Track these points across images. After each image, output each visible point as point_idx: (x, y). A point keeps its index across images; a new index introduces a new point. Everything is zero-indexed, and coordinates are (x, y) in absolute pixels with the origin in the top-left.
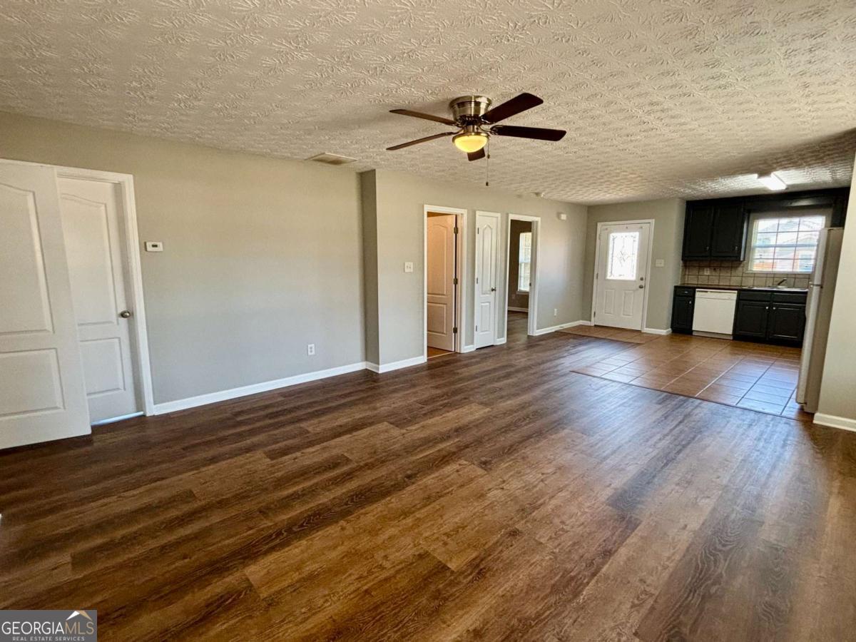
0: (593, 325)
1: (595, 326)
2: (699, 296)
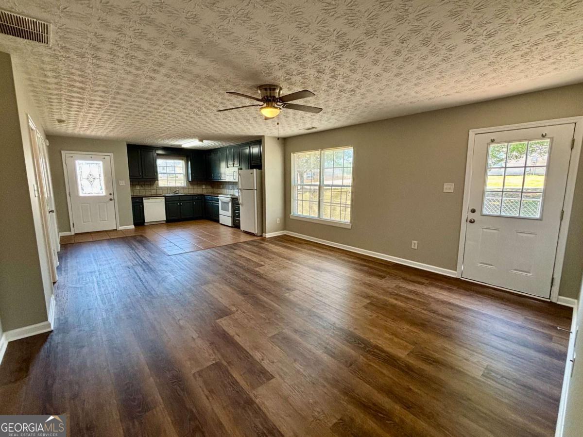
0: (73, 234)
1: (76, 234)
2: (145, 201)
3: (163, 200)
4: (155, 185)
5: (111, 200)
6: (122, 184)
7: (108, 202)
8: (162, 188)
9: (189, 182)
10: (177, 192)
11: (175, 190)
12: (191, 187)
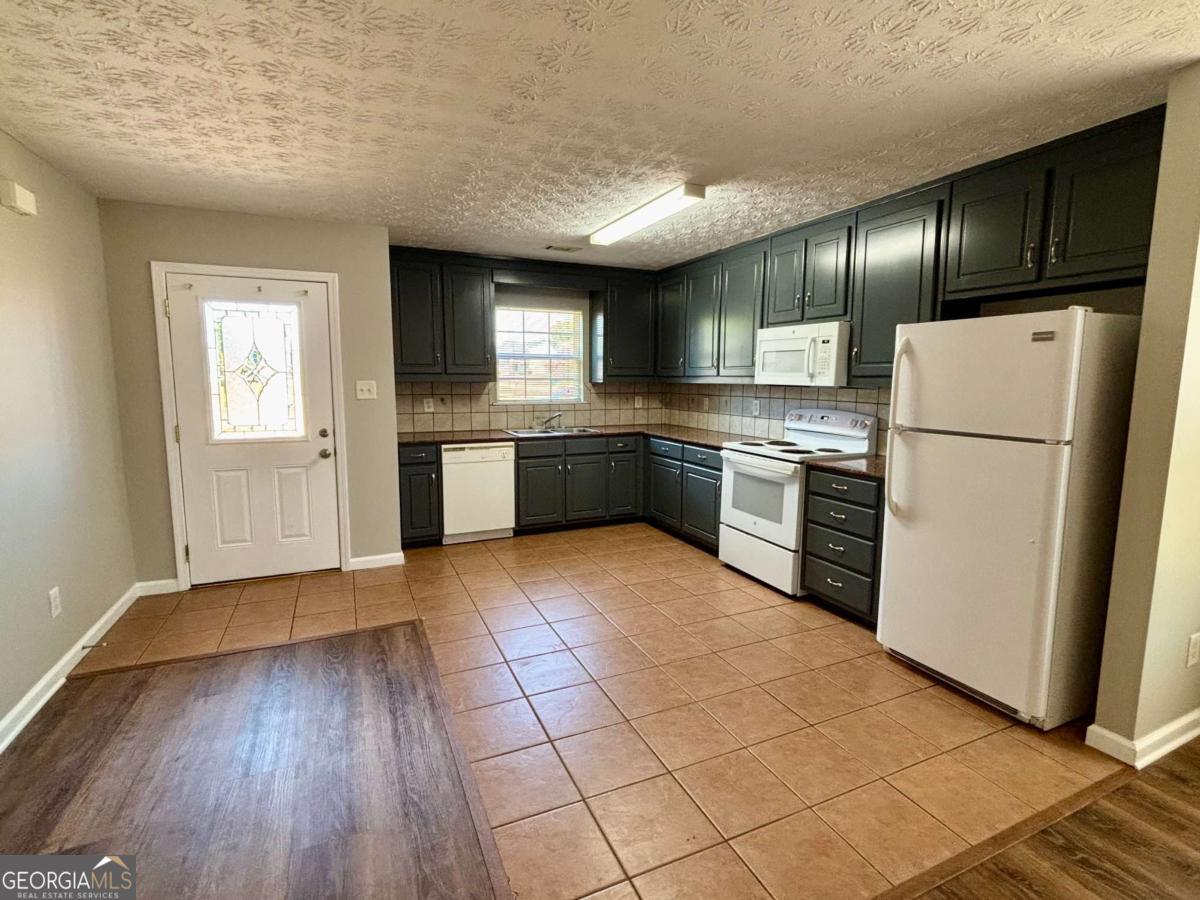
0: (185, 586)
1: (194, 587)
2: (449, 457)
3: (508, 452)
4: (484, 398)
5: (324, 455)
6: (367, 396)
7: (314, 463)
8: (507, 409)
9: (595, 385)
10: (554, 423)
11: (547, 416)
12: (598, 403)
